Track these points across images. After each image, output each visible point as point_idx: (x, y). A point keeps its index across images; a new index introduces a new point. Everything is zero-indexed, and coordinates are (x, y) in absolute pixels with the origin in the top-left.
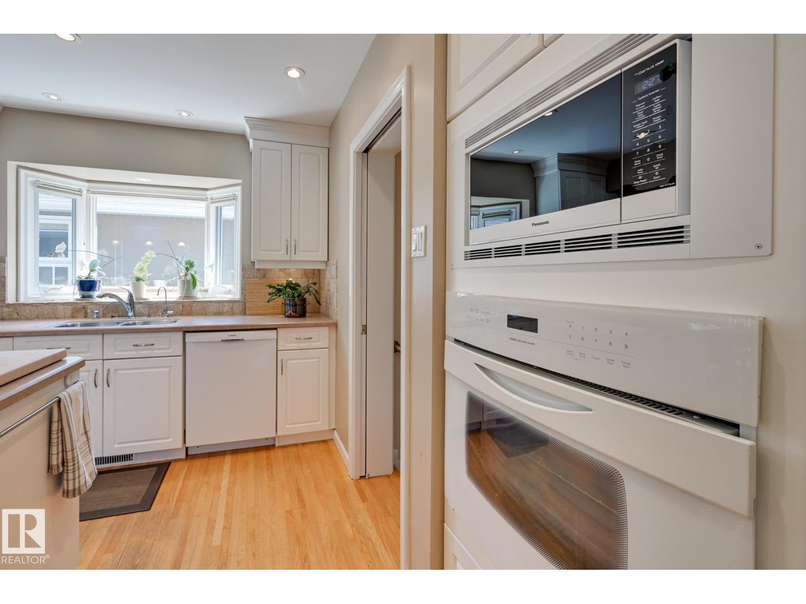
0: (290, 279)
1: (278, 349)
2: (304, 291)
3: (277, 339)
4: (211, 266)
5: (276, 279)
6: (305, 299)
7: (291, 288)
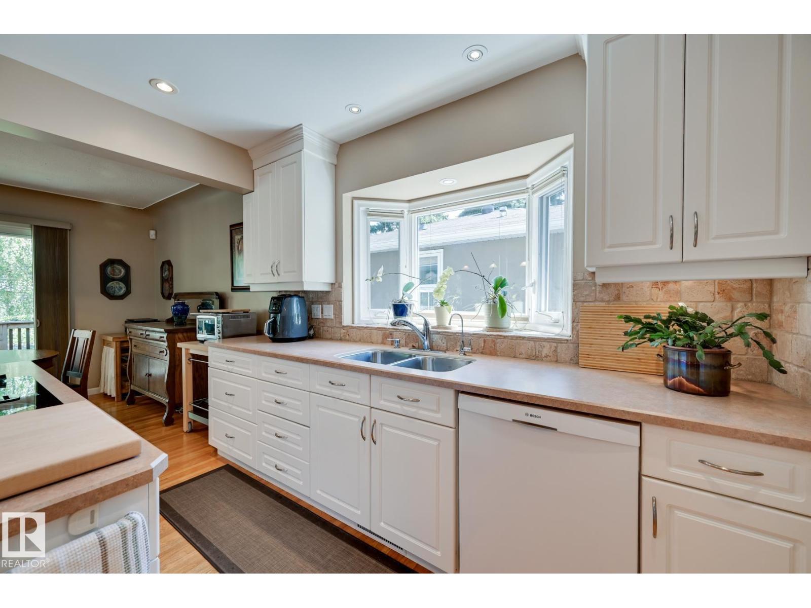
0: (681, 304)
1: (644, 472)
2: (723, 334)
3: (640, 448)
4: (533, 285)
5: (644, 304)
6: (727, 354)
7: (681, 323)
